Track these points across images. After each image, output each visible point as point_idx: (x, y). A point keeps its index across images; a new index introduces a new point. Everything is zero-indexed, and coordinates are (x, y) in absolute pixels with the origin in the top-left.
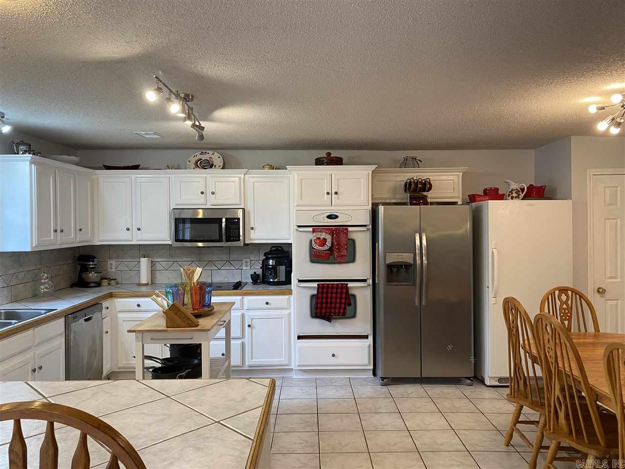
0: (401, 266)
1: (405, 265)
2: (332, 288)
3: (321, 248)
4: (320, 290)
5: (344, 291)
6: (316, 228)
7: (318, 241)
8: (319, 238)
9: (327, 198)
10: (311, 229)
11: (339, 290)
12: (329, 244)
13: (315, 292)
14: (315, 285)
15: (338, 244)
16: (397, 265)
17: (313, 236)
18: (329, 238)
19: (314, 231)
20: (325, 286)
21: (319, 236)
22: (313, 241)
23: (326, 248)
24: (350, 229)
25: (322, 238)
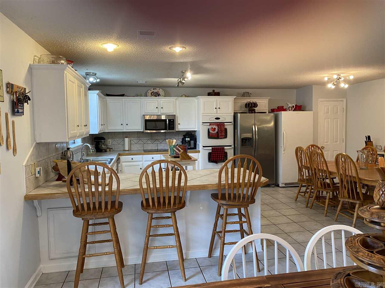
0: (247, 139)
1: (248, 139)
2: (220, 149)
3: (213, 132)
4: (213, 150)
5: (223, 150)
6: (211, 124)
7: (212, 129)
8: (212, 128)
9: (215, 110)
10: (209, 124)
12: (217, 130)
13: (211, 151)
14: (211, 148)
15: (221, 130)
16: (245, 139)
17: (210, 127)
18: (217, 128)
19: (210, 125)
20: (217, 148)
21: (212, 127)
22: (210, 129)
23: (216, 132)
24: (225, 124)
25: (214, 127)
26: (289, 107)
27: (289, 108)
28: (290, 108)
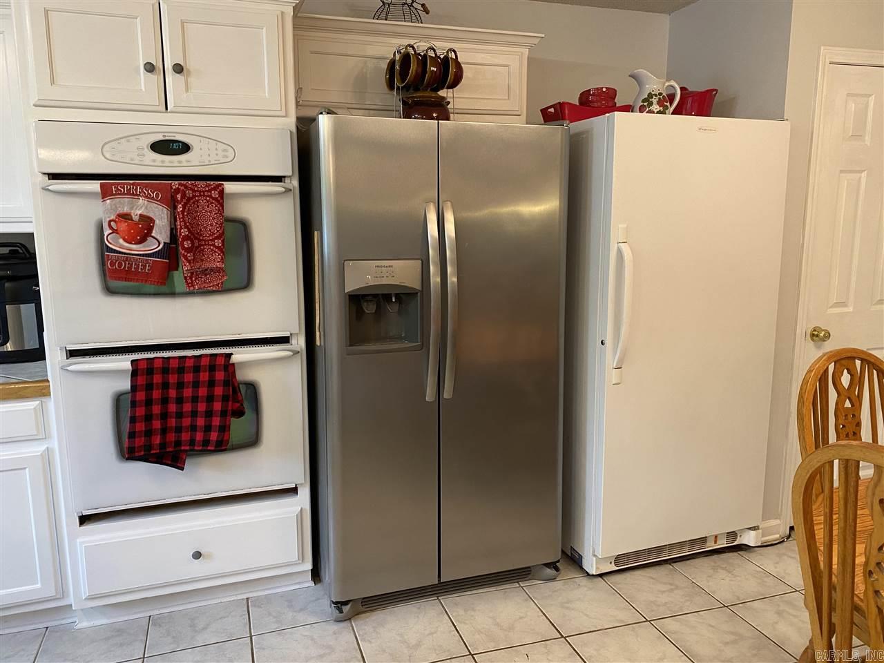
0: (387, 297)
1: (397, 295)
2: (181, 370)
3: (136, 249)
4: (141, 380)
5: (220, 375)
6: (111, 183)
7: (123, 226)
8: (125, 217)
9: (146, 85)
10: (95, 186)
11: (204, 376)
12: (161, 233)
13: (126, 385)
14: (124, 363)
15: (194, 236)
16: (375, 296)
17: (102, 210)
18: (161, 217)
19: (106, 193)
20: (157, 365)
21: (126, 210)
22: (105, 226)
23: (151, 246)
24: (229, 187)
25: (136, 213)
26: (650, 96)
27: (648, 100)
28: (655, 100)
